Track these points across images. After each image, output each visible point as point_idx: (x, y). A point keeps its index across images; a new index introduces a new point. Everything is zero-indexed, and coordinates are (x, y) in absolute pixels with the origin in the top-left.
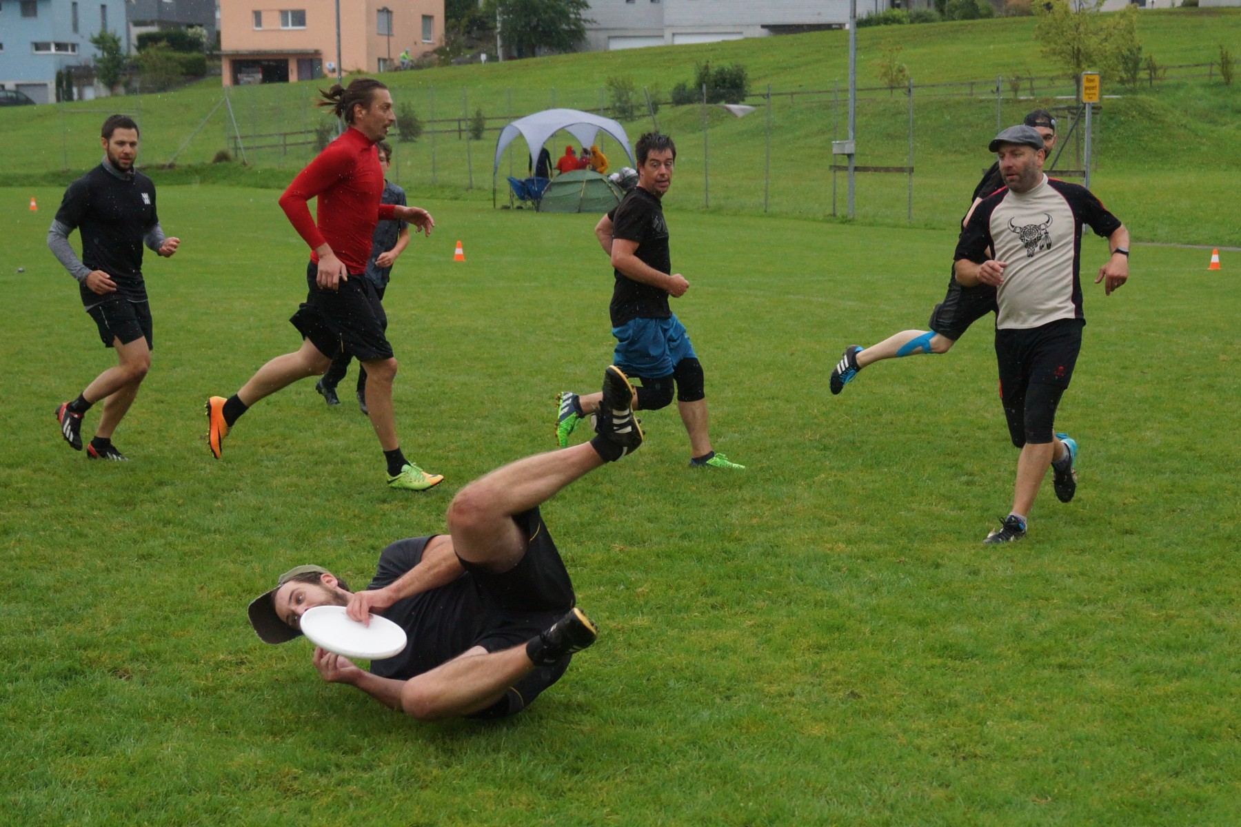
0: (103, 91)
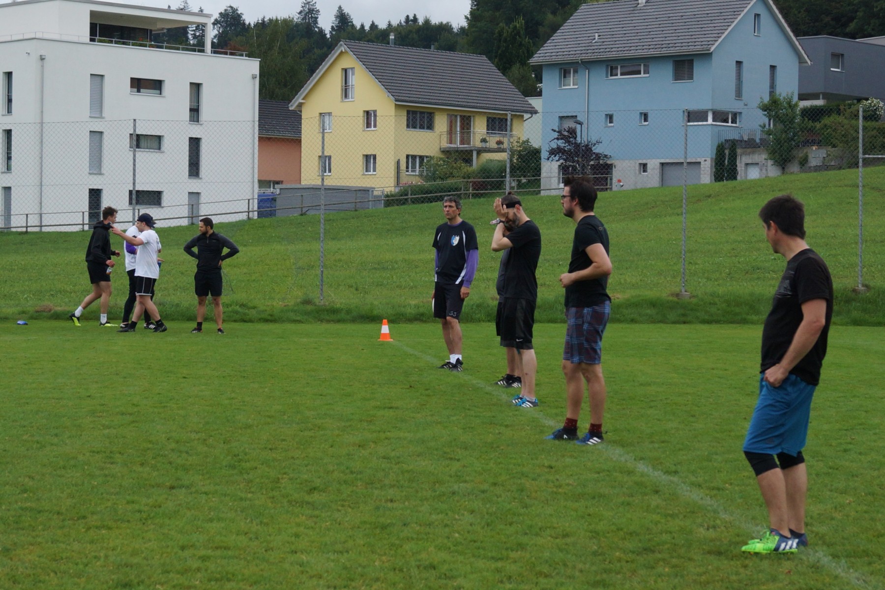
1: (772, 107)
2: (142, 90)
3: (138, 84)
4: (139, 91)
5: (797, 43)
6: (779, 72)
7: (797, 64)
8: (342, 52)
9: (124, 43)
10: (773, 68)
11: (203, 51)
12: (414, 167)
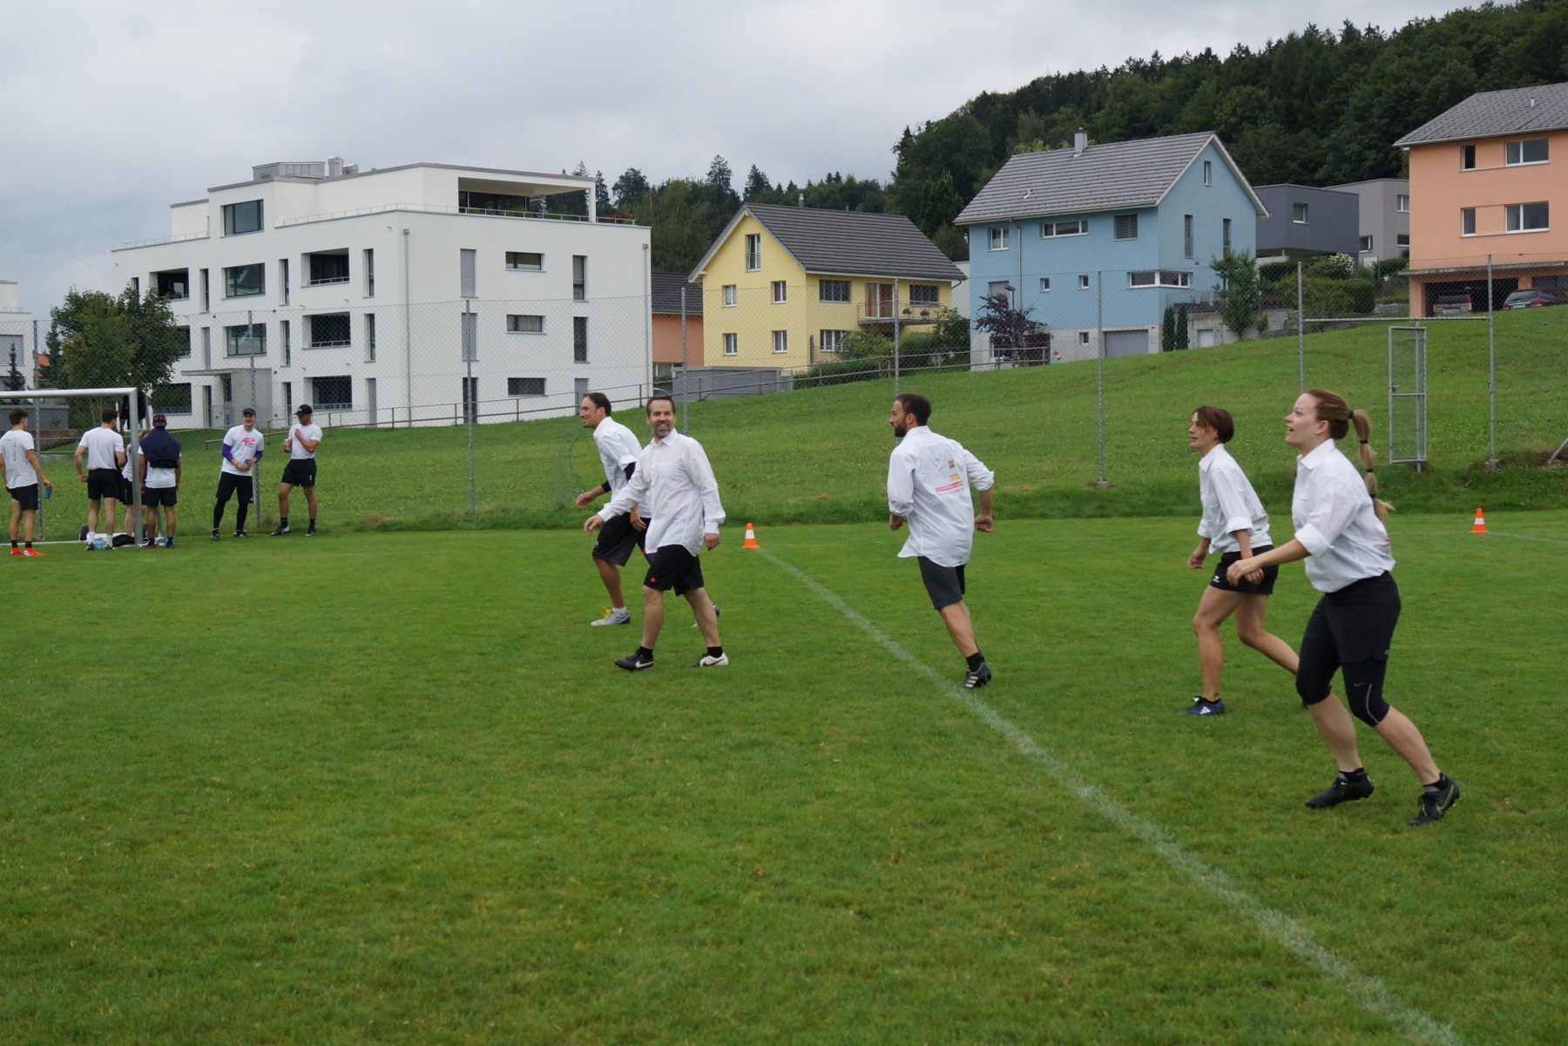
0: (1229, 338)
1: (1227, 266)
2: (519, 265)
3: (515, 259)
4: (515, 267)
5: (1253, 193)
6: (1233, 226)
7: (1254, 217)
8: (745, 217)
9: (497, 213)
10: (1227, 221)
11: (587, 220)
12: (829, 343)
